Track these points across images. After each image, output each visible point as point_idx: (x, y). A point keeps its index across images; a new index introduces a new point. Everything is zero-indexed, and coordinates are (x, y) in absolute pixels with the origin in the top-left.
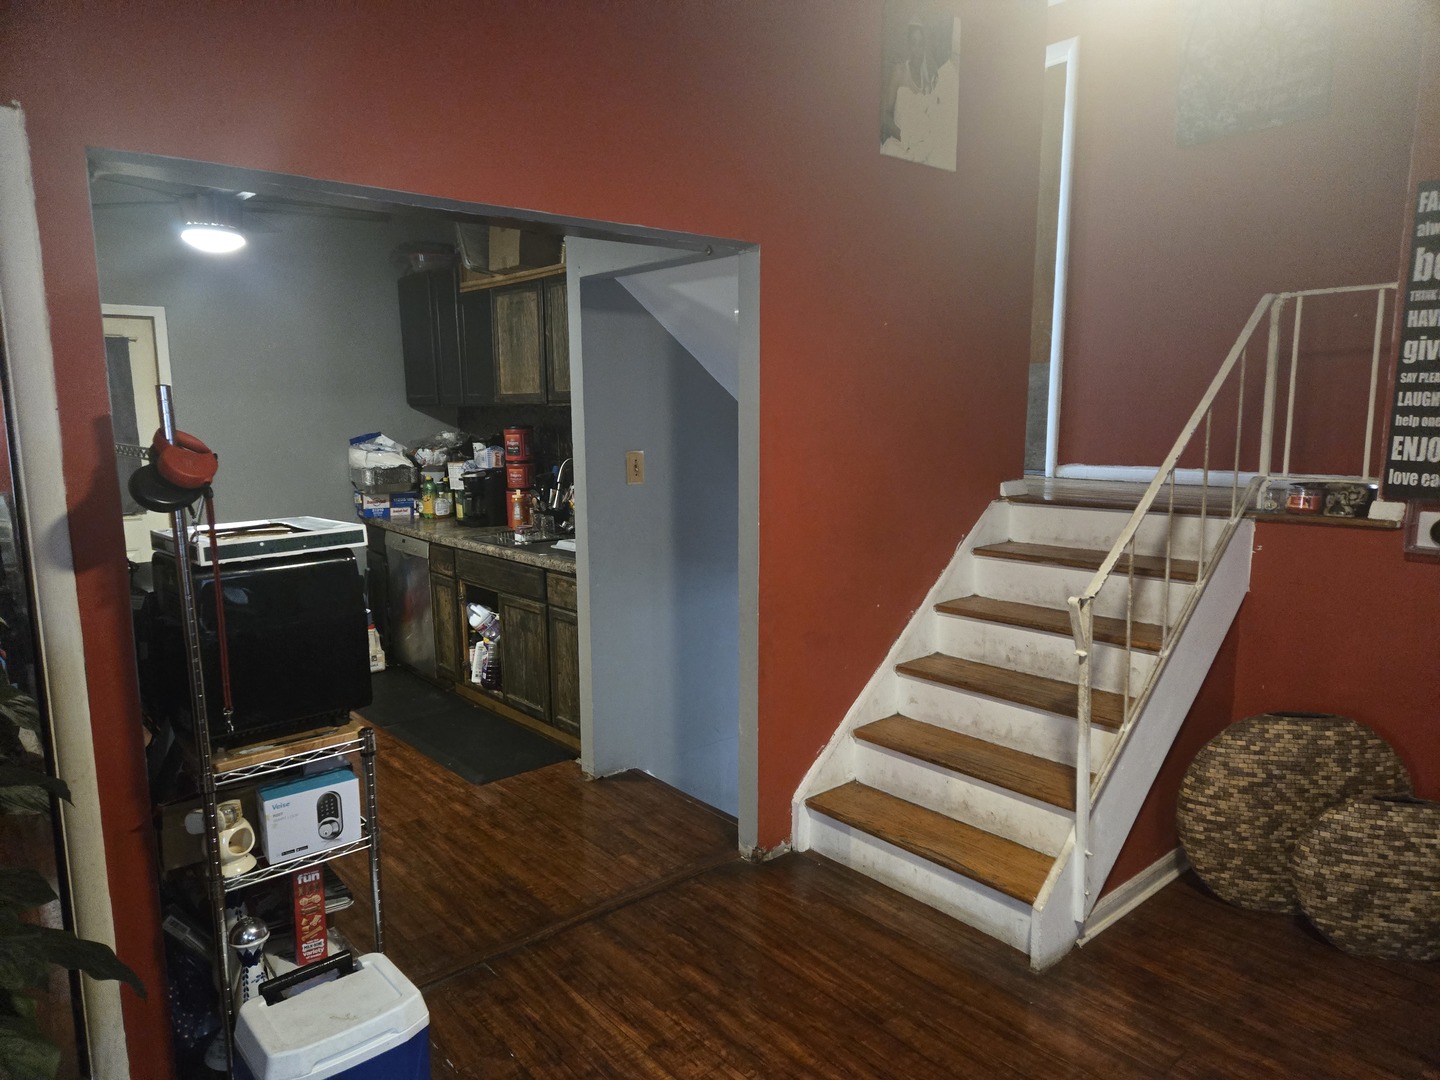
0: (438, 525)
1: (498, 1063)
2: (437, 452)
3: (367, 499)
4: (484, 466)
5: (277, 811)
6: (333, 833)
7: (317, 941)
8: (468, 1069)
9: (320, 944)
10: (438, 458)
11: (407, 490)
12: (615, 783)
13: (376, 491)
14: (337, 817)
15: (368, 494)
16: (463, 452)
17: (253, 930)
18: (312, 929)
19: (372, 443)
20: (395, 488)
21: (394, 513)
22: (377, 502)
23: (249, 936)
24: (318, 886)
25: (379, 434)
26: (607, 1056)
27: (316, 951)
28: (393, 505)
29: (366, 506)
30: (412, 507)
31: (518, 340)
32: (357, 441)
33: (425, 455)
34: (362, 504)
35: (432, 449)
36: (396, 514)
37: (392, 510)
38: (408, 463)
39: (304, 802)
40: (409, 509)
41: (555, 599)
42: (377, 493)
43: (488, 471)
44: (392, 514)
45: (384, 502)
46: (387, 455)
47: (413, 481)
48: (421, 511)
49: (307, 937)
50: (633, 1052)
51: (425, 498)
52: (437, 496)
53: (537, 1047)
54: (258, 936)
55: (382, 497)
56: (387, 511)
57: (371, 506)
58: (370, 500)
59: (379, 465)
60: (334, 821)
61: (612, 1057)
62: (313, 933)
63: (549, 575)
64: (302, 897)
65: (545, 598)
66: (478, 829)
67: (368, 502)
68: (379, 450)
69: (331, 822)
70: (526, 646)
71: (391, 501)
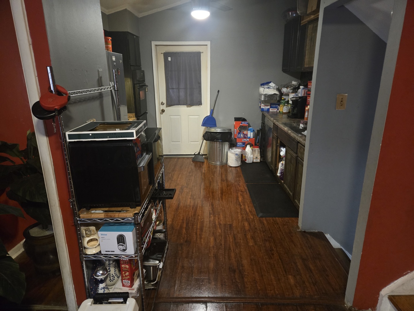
0: (283, 116)
2: (289, 89)
3: (262, 105)
4: (300, 95)
5: (102, 236)
6: (123, 249)
7: (127, 281)
9: (128, 282)
10: (289, 91)
11: (276, 102)
12: (309, 236)
13: (265, 102)
14: (125, 244)
15: (263, 103)
16: (295, 89)
17: (101, 272)
18: (126, 276)
19: (268, 85)
20: (272, 102)
21: (271, 110)
22: (266, 106)
23: (99, 273)
24: (128, 263)
25: (271, 82)
27: (127, 284)
28: (271, 107)
29: (262, 107)
30: (277, 108)
31: (313, 43)
32: (263, 84)
33: (284, 90)
34: (261, 106)
35: (287, 88)
36: (272, 110)
37: (270, 109)
38: (277, 93)
39: (112, 236)
40: (276, 109)
41: (299, 155)
42: (265, 103)
43: (300, 98)
44: (270, 110)
45: (268, 106)
46: (271, 90)
47: (278, 99)
48: (279, 110)
49: (125, 278)
51: (281, 105)
52: (285, 105)
54: (102, 274)
55: (267, 104)
56: (269, 109)
57: (263, 107)
58: (263, 105)
59: (267, 93)
60: (124, 245)
62: (126, 278)
63: (299, 144)
64: (122, 264)
65: (297, 153)
66: (246, 237)
67: (263, 106)
68: (269, 88)
69: (122, 245)
70: (291, 169)
71: (270, 106)
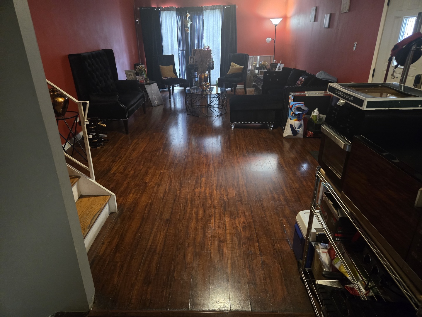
1: (267, 261)
8: (277, 264)
26: (237, 246)
50: (229, 244)
53: (253, 260)
61: (236, 245)
